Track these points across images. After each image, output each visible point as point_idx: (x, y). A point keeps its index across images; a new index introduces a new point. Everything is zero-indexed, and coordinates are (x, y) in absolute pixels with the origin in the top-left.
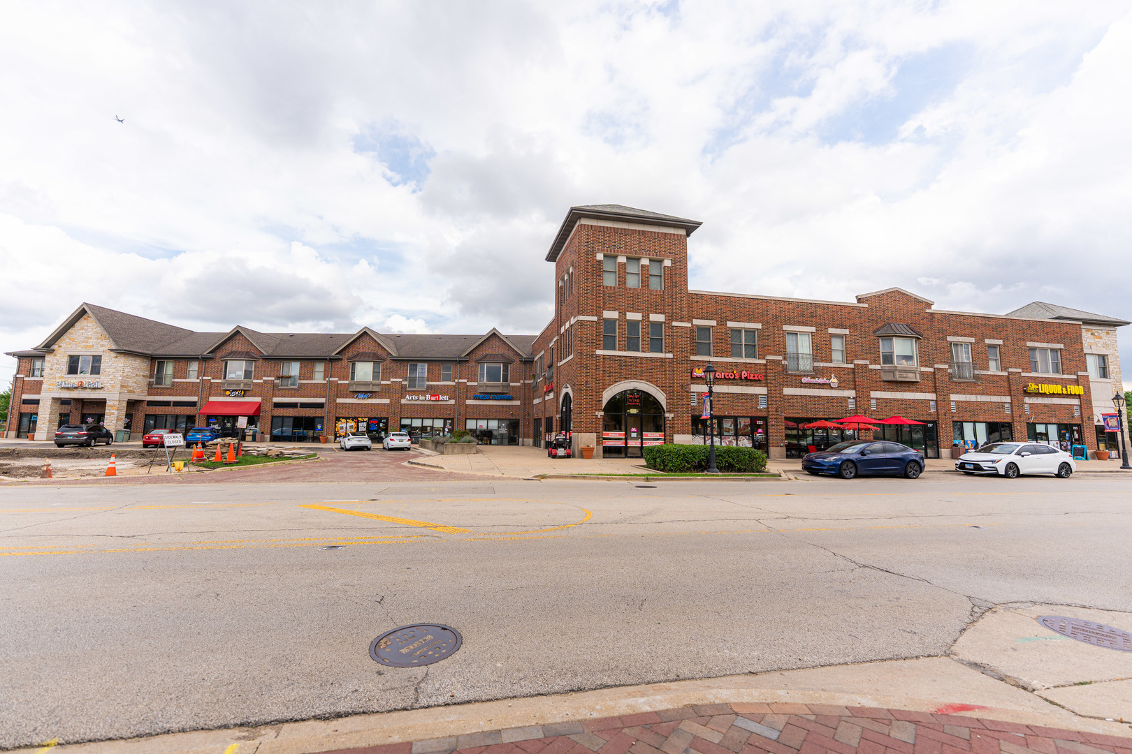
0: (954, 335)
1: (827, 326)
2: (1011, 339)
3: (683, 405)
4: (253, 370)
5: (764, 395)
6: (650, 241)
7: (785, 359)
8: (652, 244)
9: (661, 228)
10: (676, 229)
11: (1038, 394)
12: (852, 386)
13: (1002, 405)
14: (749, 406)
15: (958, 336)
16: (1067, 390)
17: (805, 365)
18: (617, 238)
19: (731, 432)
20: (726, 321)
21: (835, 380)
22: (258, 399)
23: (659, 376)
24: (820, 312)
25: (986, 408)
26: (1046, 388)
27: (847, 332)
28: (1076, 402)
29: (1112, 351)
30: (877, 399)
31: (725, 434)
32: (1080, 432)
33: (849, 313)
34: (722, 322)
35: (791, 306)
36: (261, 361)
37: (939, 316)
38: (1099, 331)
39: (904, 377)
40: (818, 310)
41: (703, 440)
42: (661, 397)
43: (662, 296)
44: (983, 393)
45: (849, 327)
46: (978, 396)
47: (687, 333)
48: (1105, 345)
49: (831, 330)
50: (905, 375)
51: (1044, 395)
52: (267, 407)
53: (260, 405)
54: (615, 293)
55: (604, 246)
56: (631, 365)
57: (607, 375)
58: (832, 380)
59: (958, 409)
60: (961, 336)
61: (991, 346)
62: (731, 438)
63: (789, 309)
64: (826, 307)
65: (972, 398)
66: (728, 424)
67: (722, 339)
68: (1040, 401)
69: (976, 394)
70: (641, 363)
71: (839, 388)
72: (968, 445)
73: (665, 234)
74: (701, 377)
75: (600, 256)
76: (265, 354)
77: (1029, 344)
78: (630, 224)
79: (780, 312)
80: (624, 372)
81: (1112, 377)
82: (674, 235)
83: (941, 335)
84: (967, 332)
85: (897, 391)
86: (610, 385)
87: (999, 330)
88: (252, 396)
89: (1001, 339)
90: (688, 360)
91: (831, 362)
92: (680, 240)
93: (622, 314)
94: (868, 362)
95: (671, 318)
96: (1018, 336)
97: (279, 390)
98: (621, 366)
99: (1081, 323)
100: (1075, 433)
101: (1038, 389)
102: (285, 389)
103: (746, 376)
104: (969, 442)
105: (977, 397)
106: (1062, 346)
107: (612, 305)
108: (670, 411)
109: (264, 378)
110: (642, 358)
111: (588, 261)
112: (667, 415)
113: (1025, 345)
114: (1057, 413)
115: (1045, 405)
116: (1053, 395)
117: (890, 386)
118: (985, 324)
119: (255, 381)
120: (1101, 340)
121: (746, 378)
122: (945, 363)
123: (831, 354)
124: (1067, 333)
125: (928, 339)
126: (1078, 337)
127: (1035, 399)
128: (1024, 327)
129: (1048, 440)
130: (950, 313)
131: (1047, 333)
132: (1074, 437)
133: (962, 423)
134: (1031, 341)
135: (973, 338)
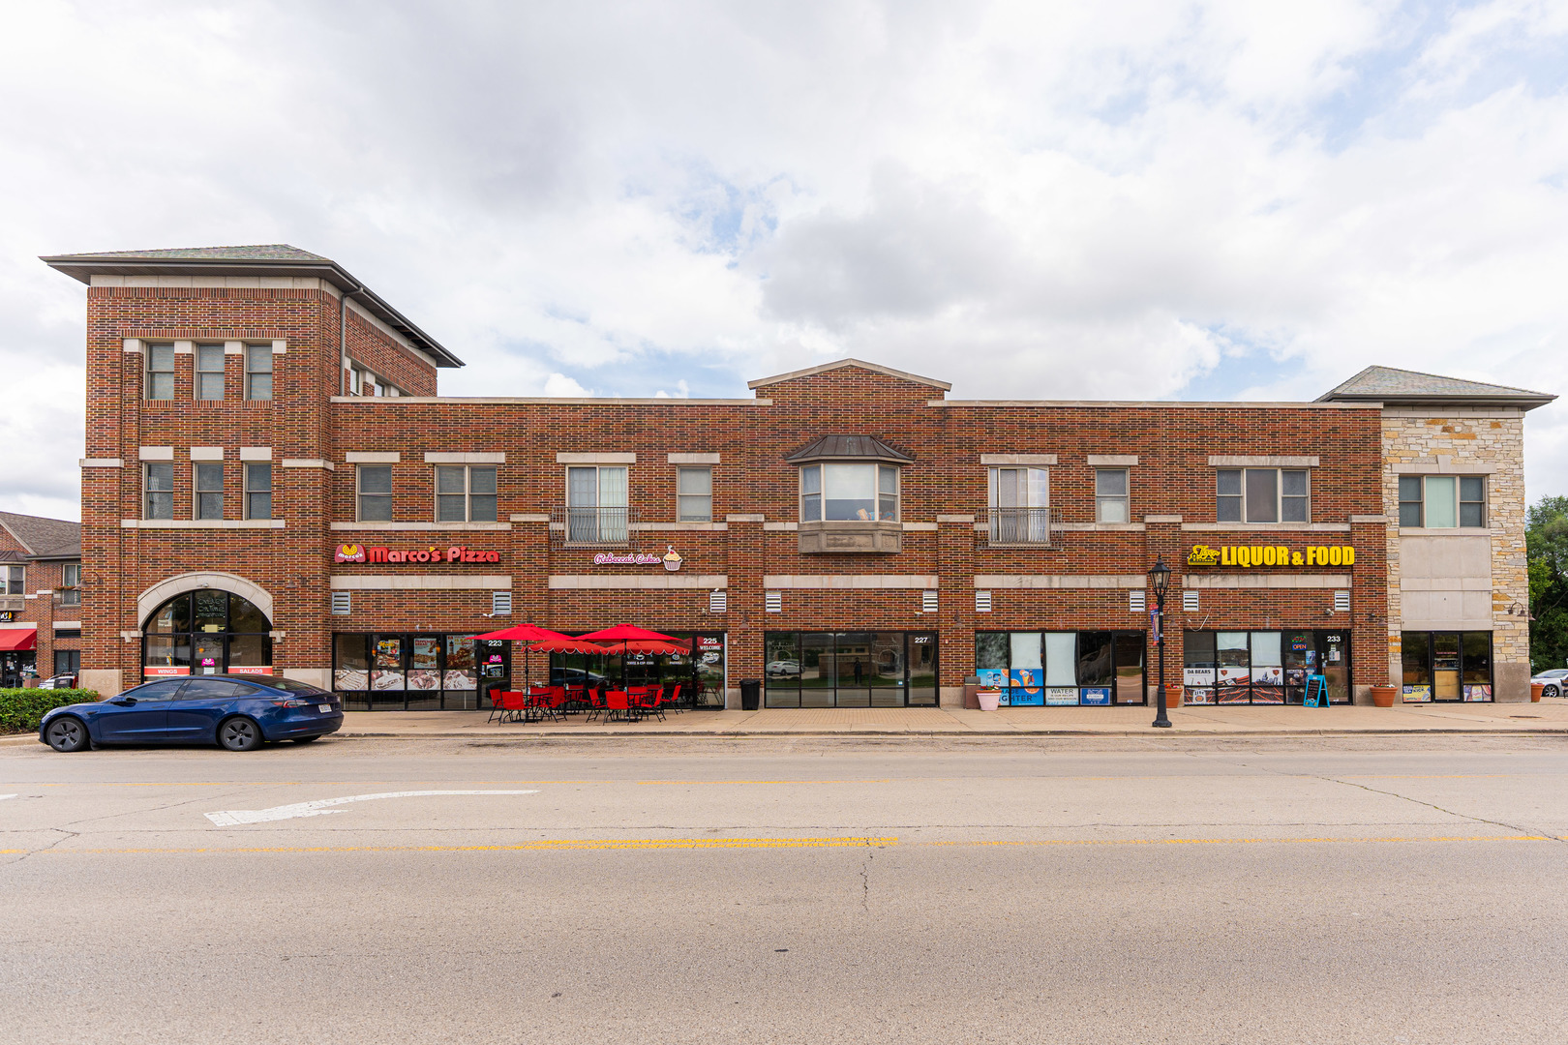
0: (1002, 452)
1: (665, 450)
2: (1165, 453)
3: (304, 615)
4: (24, 579)
5: (505, 590)
6: (237, 308)
7: (560, 519)
8: (242, 312)
9: (263, 280)
10: (297, 280)
11: (1220, 569)
12: (720, 566)
13: (1123, 594)
14: (471, 612)
15: (1013, 451)
16: (1303, 557)
17: (615, 528)
18: (165, 309)
19: (429, 663)
20: (423, 452)
21: (676, 557)
22: (33, 625)
23: (261, 561)
24: (649, 421)
25: (1076, 602)
26: (1242, 555)
27: (716, 458)
28: (1342, 581)
29: (1501, 466)
30: (784, 591)
31: (416, 665)
32: (1347, 646)
33: (724, 420)
34: (412, 454)
35: (579, 414)
36: (34, 565)
37: (964, 414)
38: (1467, 422)
39: (842, 545)
40: (646, 418)
41: (365, 679)
42: (263, 601)
43: (268, 413)
44: (1071, 571)
45: (723, 449)
46: (1057, 578)
47: (315, 479)
48: (1485, 452)
49: (674, 458)
50: (845, 539)
51: (1238, 569)
52: (45, 637)
53: (34, 635)
54: (167, 413)
55: (137, 326)
56: (200, 544)
57: (148, 565)
58: (668, 557)
59: (997, 605)
60: (1022, 452)
61: (1104, 469)
62: (429, 673)
63: (575, 420)
64: (665, 411)
65: (1040, 582)
66: (424, 649)
67: (413, 487)
68: (1233, 582)
69: (1050, 573)
70: (222, 539)
71: (682, 571)
72: (1020, 678)
73: (272, 291)
74: (355, 562)
75: (132, 346)
76: (33, 553)
77: (1215, 460)
78: (196, 278)
79: (553, 426)
80: (184, 558)
81: (1493, 524)
82: (292, 291)
83: (966, 454)
84: (1045, 442)
85: (837, 573)
86: (155, 582)
87: (1130, 434)
88: (25, 620)
89: (1134, 453)
90: (326, 530)
91: (673, 520)
92: (304, 301)
93: (182, 450)
94: (761, 518)
95: (282, 453)
96: (1187, 445)
97: (61, 609)
98: (177, 548)
99: (1380, 406)
100: (1334, 648)
101: (1219, 557)
102: (70, 608)
103: (456, 556)
104: (1023, 673)
105: (1050, 581)
106: (1315, 461)
107: (161, 436)
108: (280, 627)
109: (39, 592)
110: (223, 531)
111: (102, 357)
112: (272, 634)
113: (1205, 464)
114: (1280, 607)
115: (1246, 591)
116: (1264, 569)
117: (821, 564)
118: (1093, 422)
119: (28, 597)
120: (1473, 442)
121: (456, 560)
122: (970, 511)
123: (673, 504)
124: (1334, 429)
125: (929, 463)
126: (1365, 437)
127: (1219, 578)
128: (1207, 423)
129: (1250, 667)
130: (996, 405)
131: (1273, 435)
132: (1328, 659)
133: (1008, 632)
134: (1222, 453)
135: (1056, 456)
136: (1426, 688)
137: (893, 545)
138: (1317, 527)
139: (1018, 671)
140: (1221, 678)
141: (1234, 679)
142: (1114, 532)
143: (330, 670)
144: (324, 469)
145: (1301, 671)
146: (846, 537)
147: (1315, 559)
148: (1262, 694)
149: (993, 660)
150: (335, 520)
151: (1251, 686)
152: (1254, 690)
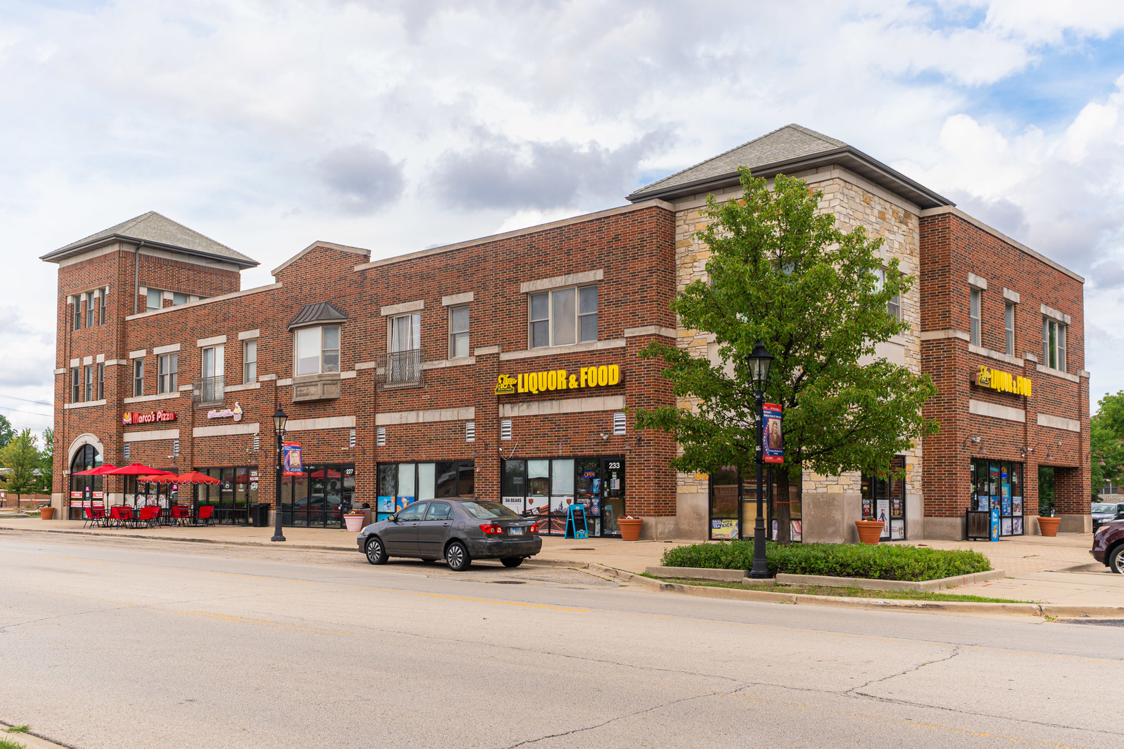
0: (393, 303)
1: (239, 330)
2: (491, 286)
3: (111, 459)
5: (177, 439)
7: (199, 387)
12: (256, 416)
13: (461, 425)
15: (400, 302)
16: (578, 380)
17: (220, 391)
20: (153, 348)
21: (239, 411)
24: (232, 310)
25: (433, 435)
26: (534, 382)
27: (257, 333)
28: (617, 402)
32: (622, 475)
33: (263, 302)
34: (151, 350)
35: (206, 311)
37: (379, 271)
40: (231, 308)
41: (134, 500)
42: (101, 451)
43: (105, 332)
44: (430, 407)
45: (261, 325)
46: (421, 413)
49: (241, 336)
50: (305, 390)
51: (529, 397)
54: (79, 338)
56: (85, 417)
57: (71, 430)
58: (236, 411)
59: (388, 440)
60: (404, 301)
61: (453, 308)
63: (205, 315)
64: (239, 301)
65: (411, 417)
67: (150, 371)
68: (535, 409)
69: (417, 409)
70: (91, 413)
71: (242, 421)
73: (105, 256)
74: (129, 424)
75: (69, 300)
77: (525, 287)
78: (85, 255)
79: (196, 321)
80: (81, 426)
83: (372, 308)
84: (415, 290)
86: (73, 441)
87: (471, 271)
89: (471, 289)
91: (245, 382)
93: (82, 360)
94: (275, 376)
96: (507, 275)
99: (654, 202)
100: (614, 476)
101: (515, 385)
103: (160, 417)
104: (404, 500)
105: (418, 416)
106: (600, 274)
107: (77, 352)
110: (91, 408)
113: (518, 292)
114: (570, 433)
116: (548, 395)
117: (302, 410)
118: (447, 265)
121: (159, 421)
122: (372, 359)
123: (242, 370)
124: (616, 238)
125: (355, 319)
126: (642, 240)
127: (525, 406)
128: (520, 251)
129: (550, 495)
130: (390, 263)
131: (568, 253)
132: (610, 488)
133: (397, 463)
134: (531, 278)
135: (423, 301)
136: (735, 522)
137: (334, 392)
138: (601, 346)
139: (401, 498)
140: (529, 507)
141: (538, 509)
142: (457, 367)
143: (123, 494)
144: (118, 365)
145: (588, 501)
146: (306, 388)
147: (586, 380)
148: (558, 524)
149: (390, 488)
150: (126, 396)
151: (551, 515)
152: (552, 519)
